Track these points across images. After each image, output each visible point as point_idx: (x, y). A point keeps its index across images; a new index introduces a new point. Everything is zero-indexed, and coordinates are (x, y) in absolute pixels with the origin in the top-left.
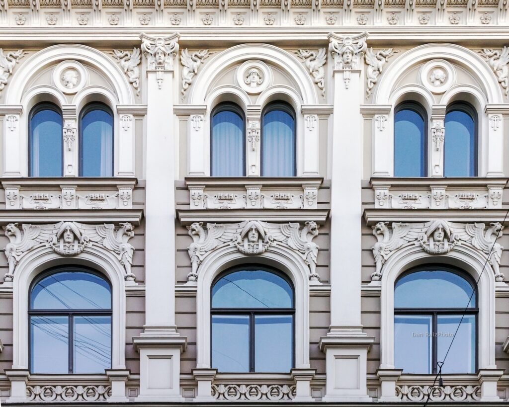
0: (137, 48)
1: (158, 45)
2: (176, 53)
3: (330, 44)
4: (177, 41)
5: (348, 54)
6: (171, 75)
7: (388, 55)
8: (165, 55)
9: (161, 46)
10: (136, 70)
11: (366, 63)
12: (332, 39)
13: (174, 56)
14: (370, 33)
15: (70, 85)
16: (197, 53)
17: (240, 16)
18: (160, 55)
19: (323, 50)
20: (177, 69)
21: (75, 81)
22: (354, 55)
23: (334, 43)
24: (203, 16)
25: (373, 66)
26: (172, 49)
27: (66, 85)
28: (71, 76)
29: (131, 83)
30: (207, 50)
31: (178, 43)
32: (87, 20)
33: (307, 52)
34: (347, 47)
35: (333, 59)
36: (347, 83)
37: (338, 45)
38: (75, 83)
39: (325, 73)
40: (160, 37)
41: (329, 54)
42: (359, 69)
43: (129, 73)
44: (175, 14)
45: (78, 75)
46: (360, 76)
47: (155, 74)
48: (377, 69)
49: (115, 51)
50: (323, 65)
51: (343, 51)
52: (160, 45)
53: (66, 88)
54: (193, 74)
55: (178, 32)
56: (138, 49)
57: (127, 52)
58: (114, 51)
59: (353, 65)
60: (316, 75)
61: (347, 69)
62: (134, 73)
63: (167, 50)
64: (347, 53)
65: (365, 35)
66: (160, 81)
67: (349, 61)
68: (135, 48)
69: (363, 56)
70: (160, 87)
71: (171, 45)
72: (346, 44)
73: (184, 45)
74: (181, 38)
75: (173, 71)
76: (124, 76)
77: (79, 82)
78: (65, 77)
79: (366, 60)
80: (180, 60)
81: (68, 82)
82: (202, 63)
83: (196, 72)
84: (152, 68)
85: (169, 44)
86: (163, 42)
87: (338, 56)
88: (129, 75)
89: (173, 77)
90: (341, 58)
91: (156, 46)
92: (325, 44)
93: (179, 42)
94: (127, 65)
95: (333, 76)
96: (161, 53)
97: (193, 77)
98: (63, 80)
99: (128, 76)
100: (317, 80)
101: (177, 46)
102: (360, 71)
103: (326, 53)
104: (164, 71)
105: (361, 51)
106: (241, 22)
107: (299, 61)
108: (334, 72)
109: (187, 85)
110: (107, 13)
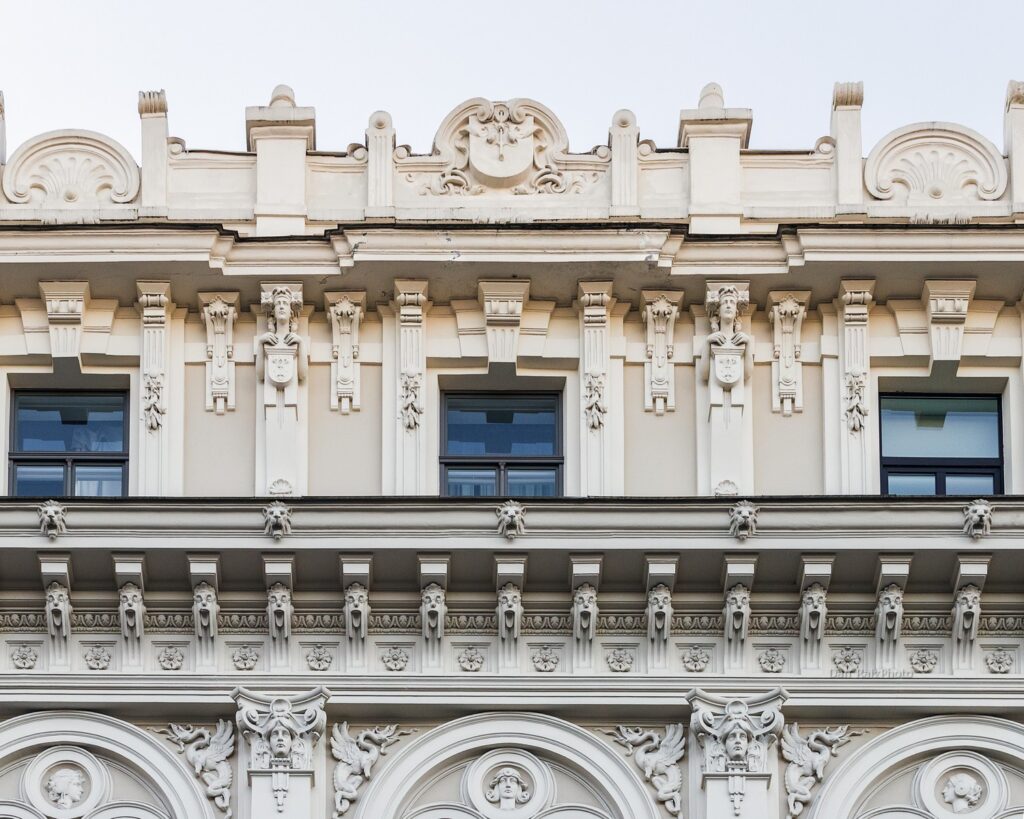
0: (225, 721)
1: (276, 714)
2: (321, 733)
3: (693, 716)
4: (322, 706)
5: (738, 739)
6: (307, 780)
7: (837, 741)
8: (292, 738)
9: (283, 715)
10: (224, 769)
11: (782, 758)
12: (697, 704)
13: (315, 739)
14: (791, 691)
15: (66, 801)
16: (371, 733)
17: (473, 651)
18: (281, 736)
19: (676, 729)
20: (321, 766)
21: (76, 791)
22: (754, 739)
23: (702, 712)
24: (386, 652)
25: (801, 766)
26: (309, 723)
27: (56, 801)
28: (66, 780)
29: (211, 798)
30: (394, 727)
31: (324, 710)
32: (107, 658)
33: (637, 731)
34: (734, 722)
35: (702, 747)
36: (737, 803)
37: (711, 717)
38: (78, 798)
39: (683, 780)
40: (281, 698)
41: (692, 738)
42: (766, 772)
43: (205, 775)
44: (318, 645)
45: (84, 780)
46: (768, 788)
47: (268, 779)
48: (809, 772)
49: (174, 727)
50: (677, 761)
51: (726, 731)
52: (280, 714)
53: (57, 807)
54: (360, 778)
55: (324, 686)
56: (229, 722)
57: (202, 730)
58: (170, 727)
59: (751, 762)
60: (661, 784)
61: (737, 771)
62: (218, 776)
63: (299, 726)
64: (734, 735)
65: (778, 696)
66: (280, 795)
67: (741, 753)
68: (221, 720)
69: (776, 742)
70: (280, 808)
71: (307, 714)
72: (733, 716)
73: (338, 715)
74: (332, 700)
75: (312, 773)
76: (196, 783)
77: (85, 794)
78: (52, 783)
79: (784, 752)
80: (329, 747)
81: (60, 794)
82: (384, 754)
83: (367, 773)
84: (262, 764)
85: (303, 712)
86: (287, 708)
87: (714, 743)
88: (207, 779)
89: (313, 784)
90: (721, 746)
91: (272, 718)
92: (680, 716)
93: (327, 708)
94: (200, 758)
95: (703, 787)
96: (284, 732)
97: (361, 785)
98: (48, 789)
99: (205, 783)
100: (662, 795)
101: (322, 717)
102: (770, 776)
103: (685, 735)
104: (290, 773)
105: (771, 732)
106: (476, 666)
107: (618, 752)
108: (705, 778)
109: (346, 804)
110: (155, 643)
